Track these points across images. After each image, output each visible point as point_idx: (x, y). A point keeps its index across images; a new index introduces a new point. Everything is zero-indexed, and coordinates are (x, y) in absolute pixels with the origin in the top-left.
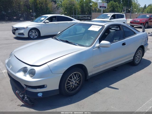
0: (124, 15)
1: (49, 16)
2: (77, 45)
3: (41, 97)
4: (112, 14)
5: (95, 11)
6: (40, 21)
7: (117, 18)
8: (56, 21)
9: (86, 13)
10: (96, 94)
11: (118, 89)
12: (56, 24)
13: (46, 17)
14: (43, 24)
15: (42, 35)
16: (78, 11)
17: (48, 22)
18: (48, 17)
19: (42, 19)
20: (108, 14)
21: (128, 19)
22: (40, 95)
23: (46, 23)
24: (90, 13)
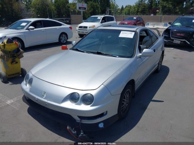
0: (113, 17)
1: (33, 20)
2: (118, 56)
3: (102, 128)
4: (103, 16)
5: (74, 13)
6: (20, 28)
7: (107, 21)
8: (42, 27)
9: (64, 16)
10: (146, 110)
11: (163, 101)
12: (43, 31)
13: (28, 22)
14: (26, 32)
15: (26, 45)
16: (54, 13)
17: (33, 29)
18: (31, 21)
19: (24, 24)
20: (98, 17)
21: (117, 22)
22: (101, 125)
23: (30, 30)
24: (69, 16)
